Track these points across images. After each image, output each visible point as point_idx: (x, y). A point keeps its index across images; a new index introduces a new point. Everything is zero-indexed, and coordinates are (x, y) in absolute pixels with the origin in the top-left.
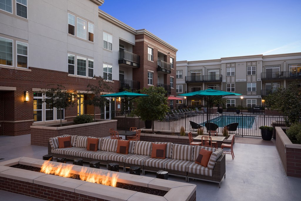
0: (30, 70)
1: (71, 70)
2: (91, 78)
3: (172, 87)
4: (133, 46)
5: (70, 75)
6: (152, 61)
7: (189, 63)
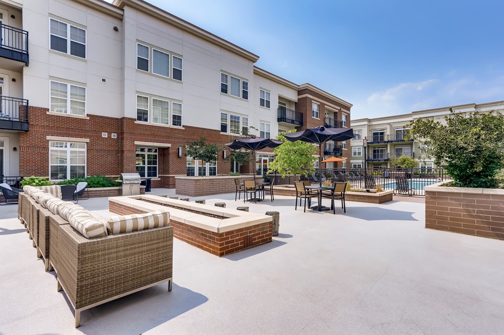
0: (184, 128)
1: (224, 128)
2: (244, 136)
3: (345, 148)
4: (296, 103)
5: (221, 133)
6: (318, 119)
7: (369, 121)
